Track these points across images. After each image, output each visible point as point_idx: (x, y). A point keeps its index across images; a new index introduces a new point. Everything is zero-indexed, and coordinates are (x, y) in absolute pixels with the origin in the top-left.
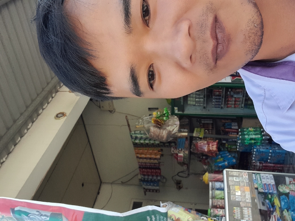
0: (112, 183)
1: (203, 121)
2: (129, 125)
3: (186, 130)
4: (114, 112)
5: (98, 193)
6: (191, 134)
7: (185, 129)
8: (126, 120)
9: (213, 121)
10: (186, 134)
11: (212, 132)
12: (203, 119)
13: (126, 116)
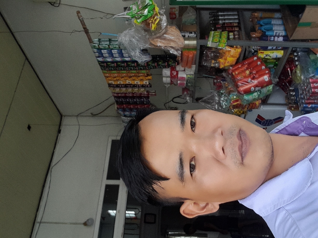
0: (77, 116)
1: (222, 15)
2: (86, 31)
3: (193, 35)
4: (59, 4)
5: (59, 131)
6: (202, 42)
7: (191, 33)
8: (80, 20)
9: (238, 15)
10: (194, 42)
11: (239, 35)
12: (221, 12)
13: (78, 12)
